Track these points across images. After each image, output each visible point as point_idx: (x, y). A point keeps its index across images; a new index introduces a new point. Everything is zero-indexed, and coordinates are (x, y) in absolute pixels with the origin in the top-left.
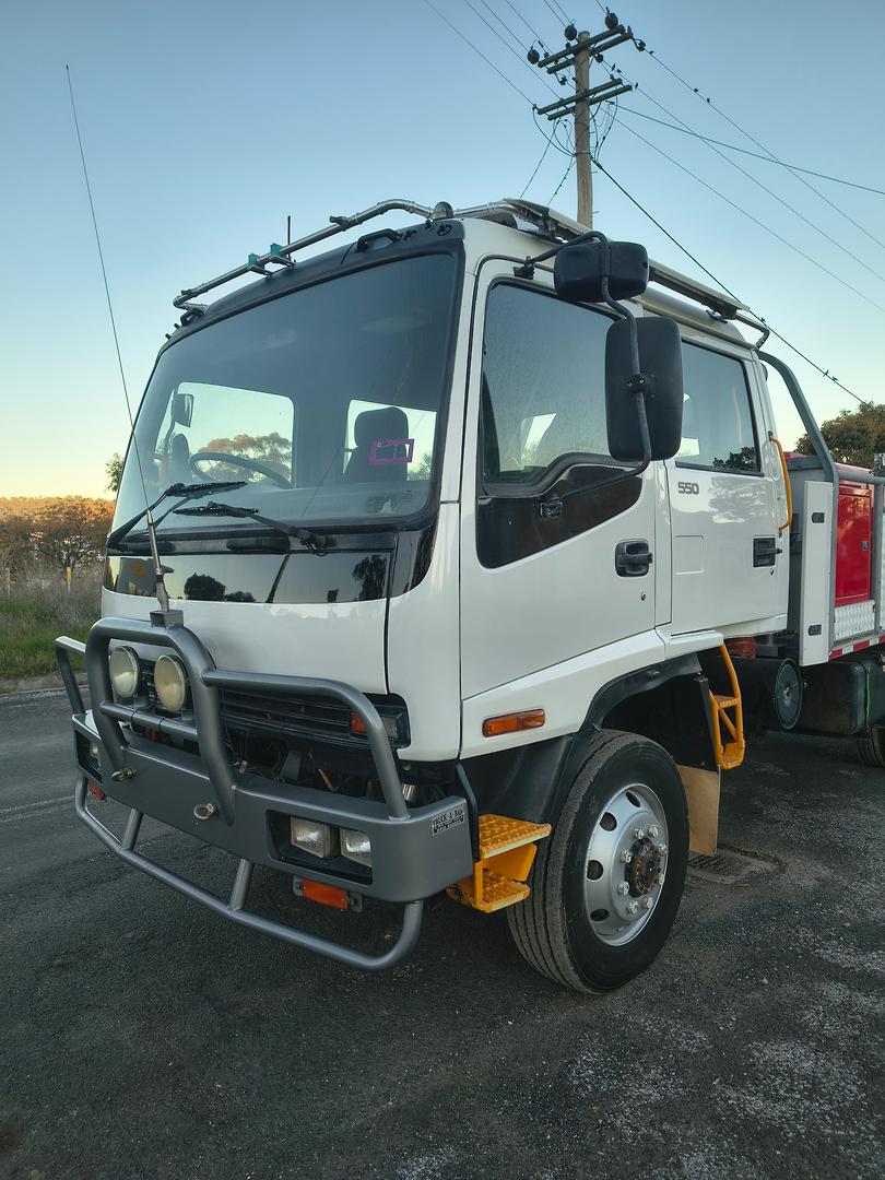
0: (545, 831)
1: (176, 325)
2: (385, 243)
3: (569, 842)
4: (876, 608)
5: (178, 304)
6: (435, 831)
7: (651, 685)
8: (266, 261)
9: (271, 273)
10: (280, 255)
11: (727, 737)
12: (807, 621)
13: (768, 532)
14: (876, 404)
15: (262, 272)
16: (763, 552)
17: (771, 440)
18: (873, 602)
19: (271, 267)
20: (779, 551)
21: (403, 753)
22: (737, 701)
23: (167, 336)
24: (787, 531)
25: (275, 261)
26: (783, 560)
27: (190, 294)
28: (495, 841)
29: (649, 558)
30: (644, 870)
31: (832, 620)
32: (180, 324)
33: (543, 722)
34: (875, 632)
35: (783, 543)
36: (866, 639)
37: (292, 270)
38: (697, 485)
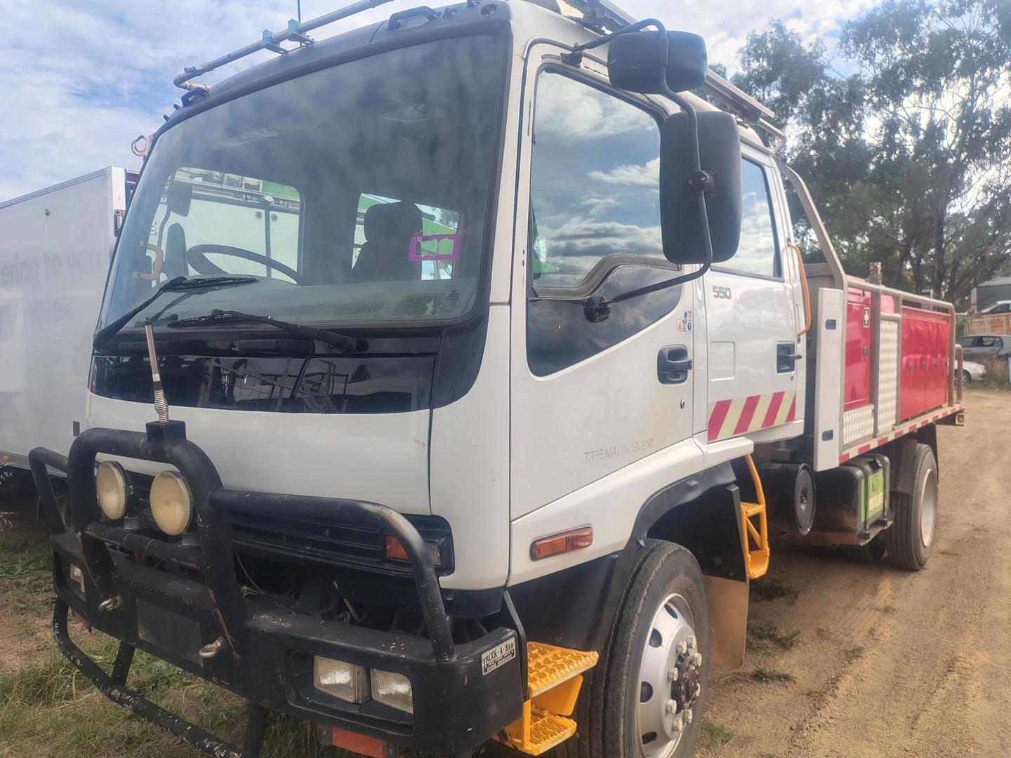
1: (176, 106)
2: (420, 22)
4: (875, 412)
5: (179, 82)
6: (485, 670)
7: (692, 496)
8: (282, 38)
9: (286, 52)
10: (297, 33)
11: (754, 546)
13: (789, 338)
15: (277, 50)
16: (785, 358)
17: (789, 246)
18: (872, 407)
19: (288, 45)
20: (799, 357)
21: (446, 581)
22: (762, 509)
23: (165, 117)
24: (803, 338)
25: (293, 37)
26: (801, 366)
27: (193, 73)
28: (543, 676)
29: (689, 365)
31: (841, 426)
32: (180, 104)
33: (591, 541)
34: (874, 435)
35: (801, 349)
36: (868, 443)
37: (309, 47)
38: (729, 290)
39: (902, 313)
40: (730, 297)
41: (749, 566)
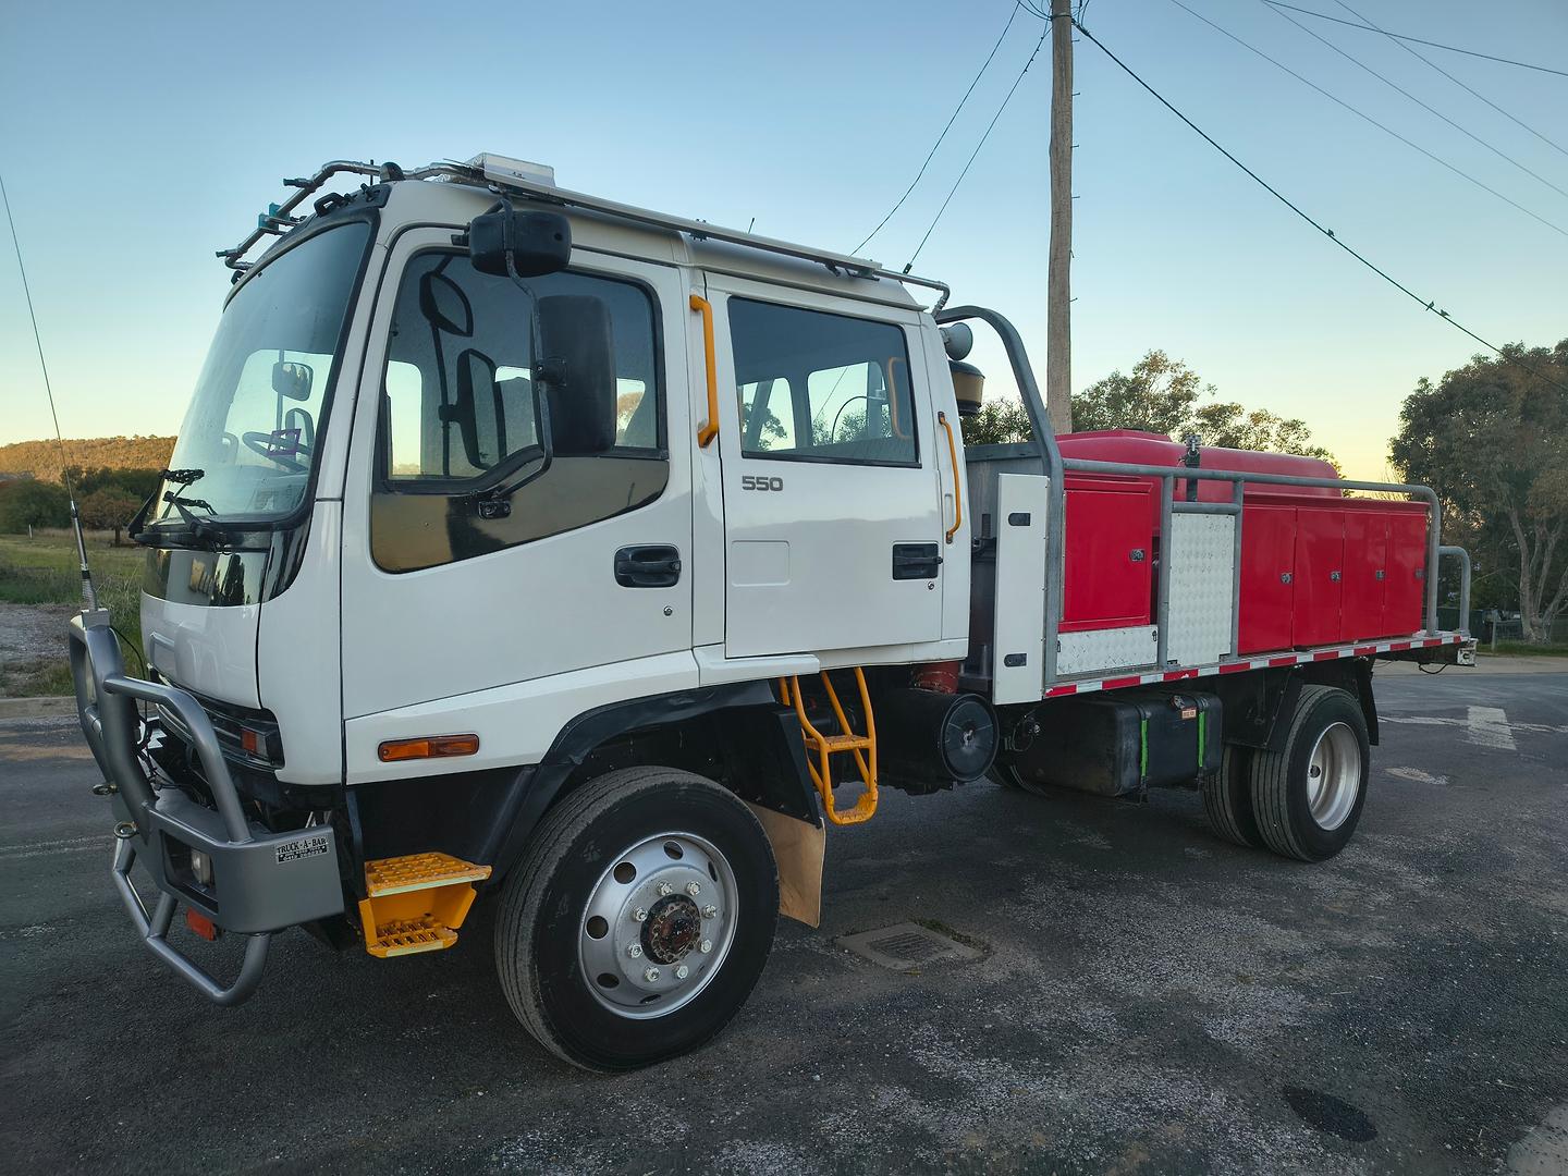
0: (483, 873)
3: (546, 891)
4: (1160, 636)
6: (281, 859)
10: (277, 217)
12: (1003, 648)
13: (923, 536)
14: (1528, 347)
17: (941, 422)
18: (1155, 628)
20: (940, 561)
21: (281, 774)
22: (871, 742)
24: (960, 536)
26: (956, 571)
28: (395, 880)
30: (666, 932)
31: (1052, 649)
33: (477, 750)
34: (1158, 666)
35: (956, 550)
36: (1136, 674)
38: (780, 480)
39: (1244, 502)
40: (780, 489)
41: (830, 808)
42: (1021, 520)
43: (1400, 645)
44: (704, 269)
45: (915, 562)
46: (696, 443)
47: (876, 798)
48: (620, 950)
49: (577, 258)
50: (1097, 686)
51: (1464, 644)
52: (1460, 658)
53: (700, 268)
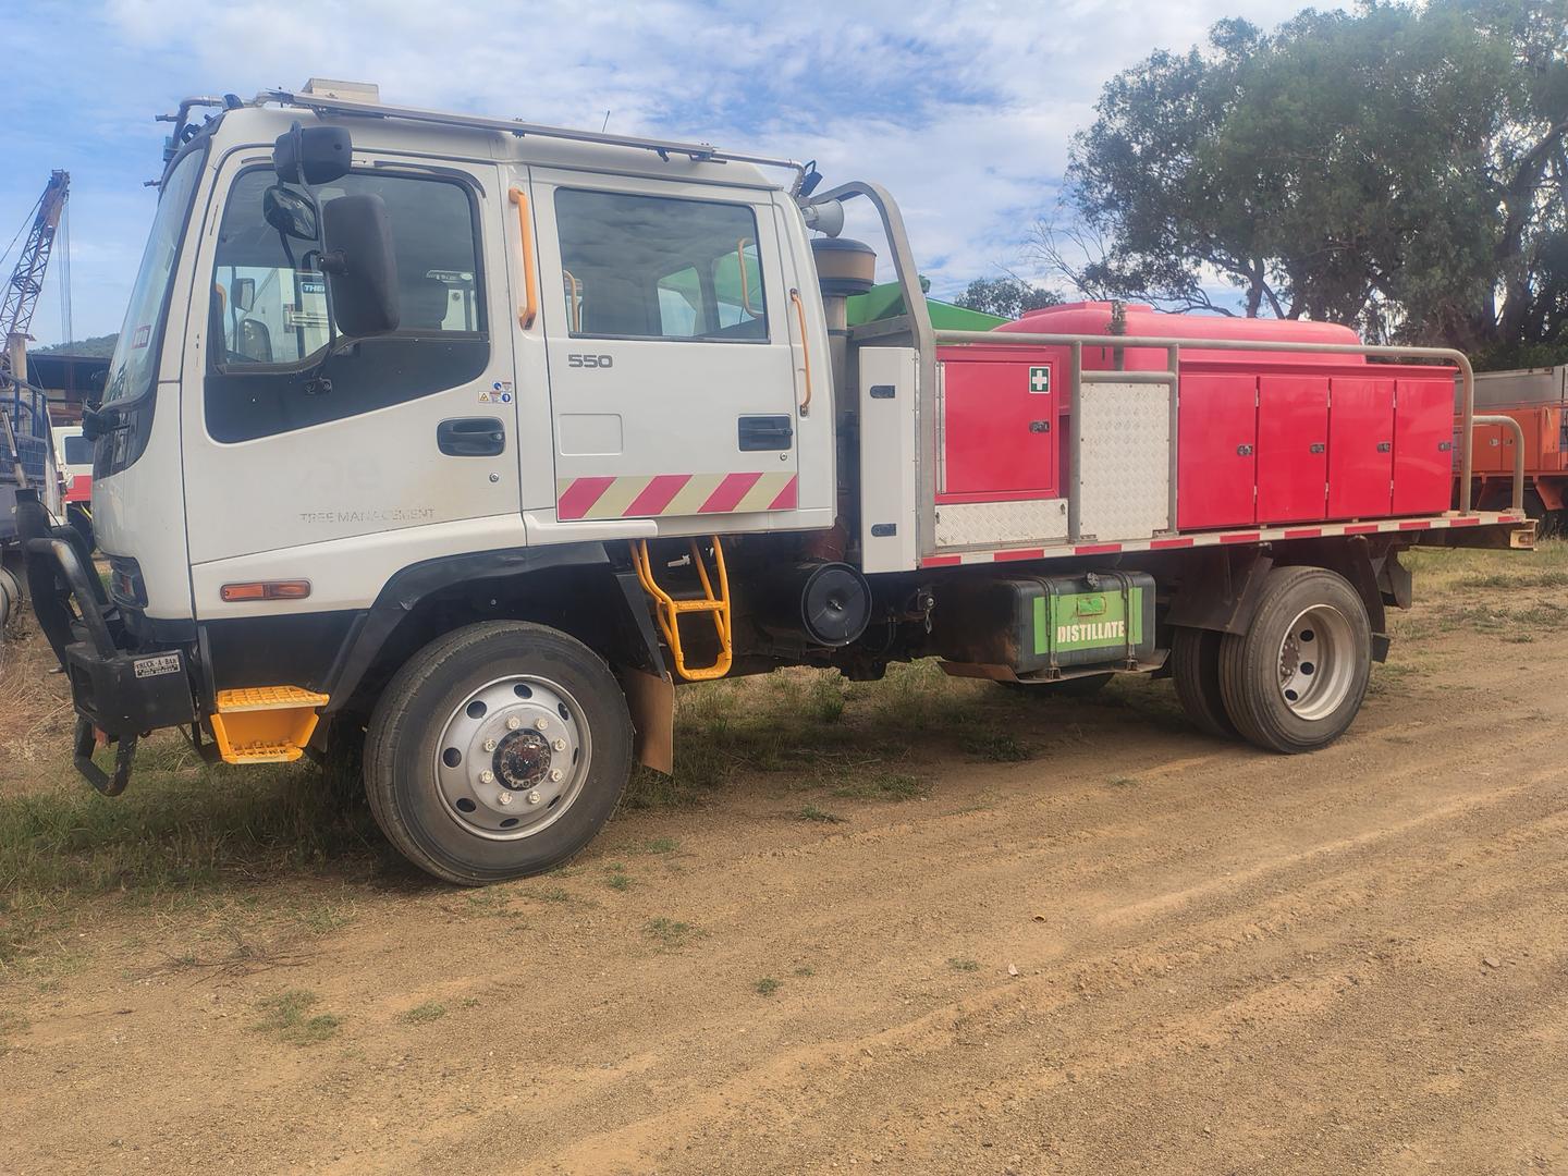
0: (321, 700)
7: (509, 571)
12: (869, 518)
18: (1064, 501)
33: (307, 593)
34: (1070, 539)
36: (1038, 547)
38: (610, 358)
39: (1180, 370)
40: (610, 365)
41: (681, 666)
42: (886, 392)
43: (1420, 524)
44: (528, 164)
45: (765, 433)
46: (517, 326)
47: (730, 657)
48: (473, 778)
49: (358, 160)
50: (988, 557)
51: (1519, 526)
52: (1514, 543)
53: (526, 164)
